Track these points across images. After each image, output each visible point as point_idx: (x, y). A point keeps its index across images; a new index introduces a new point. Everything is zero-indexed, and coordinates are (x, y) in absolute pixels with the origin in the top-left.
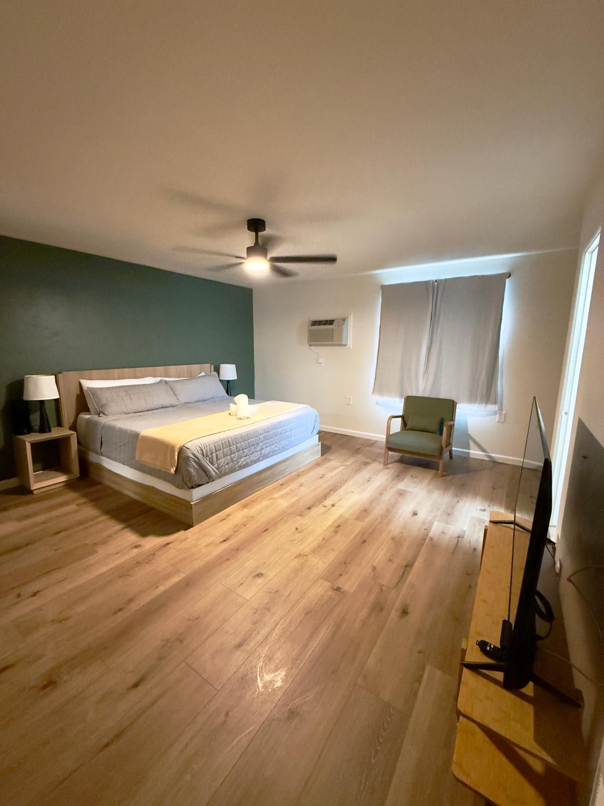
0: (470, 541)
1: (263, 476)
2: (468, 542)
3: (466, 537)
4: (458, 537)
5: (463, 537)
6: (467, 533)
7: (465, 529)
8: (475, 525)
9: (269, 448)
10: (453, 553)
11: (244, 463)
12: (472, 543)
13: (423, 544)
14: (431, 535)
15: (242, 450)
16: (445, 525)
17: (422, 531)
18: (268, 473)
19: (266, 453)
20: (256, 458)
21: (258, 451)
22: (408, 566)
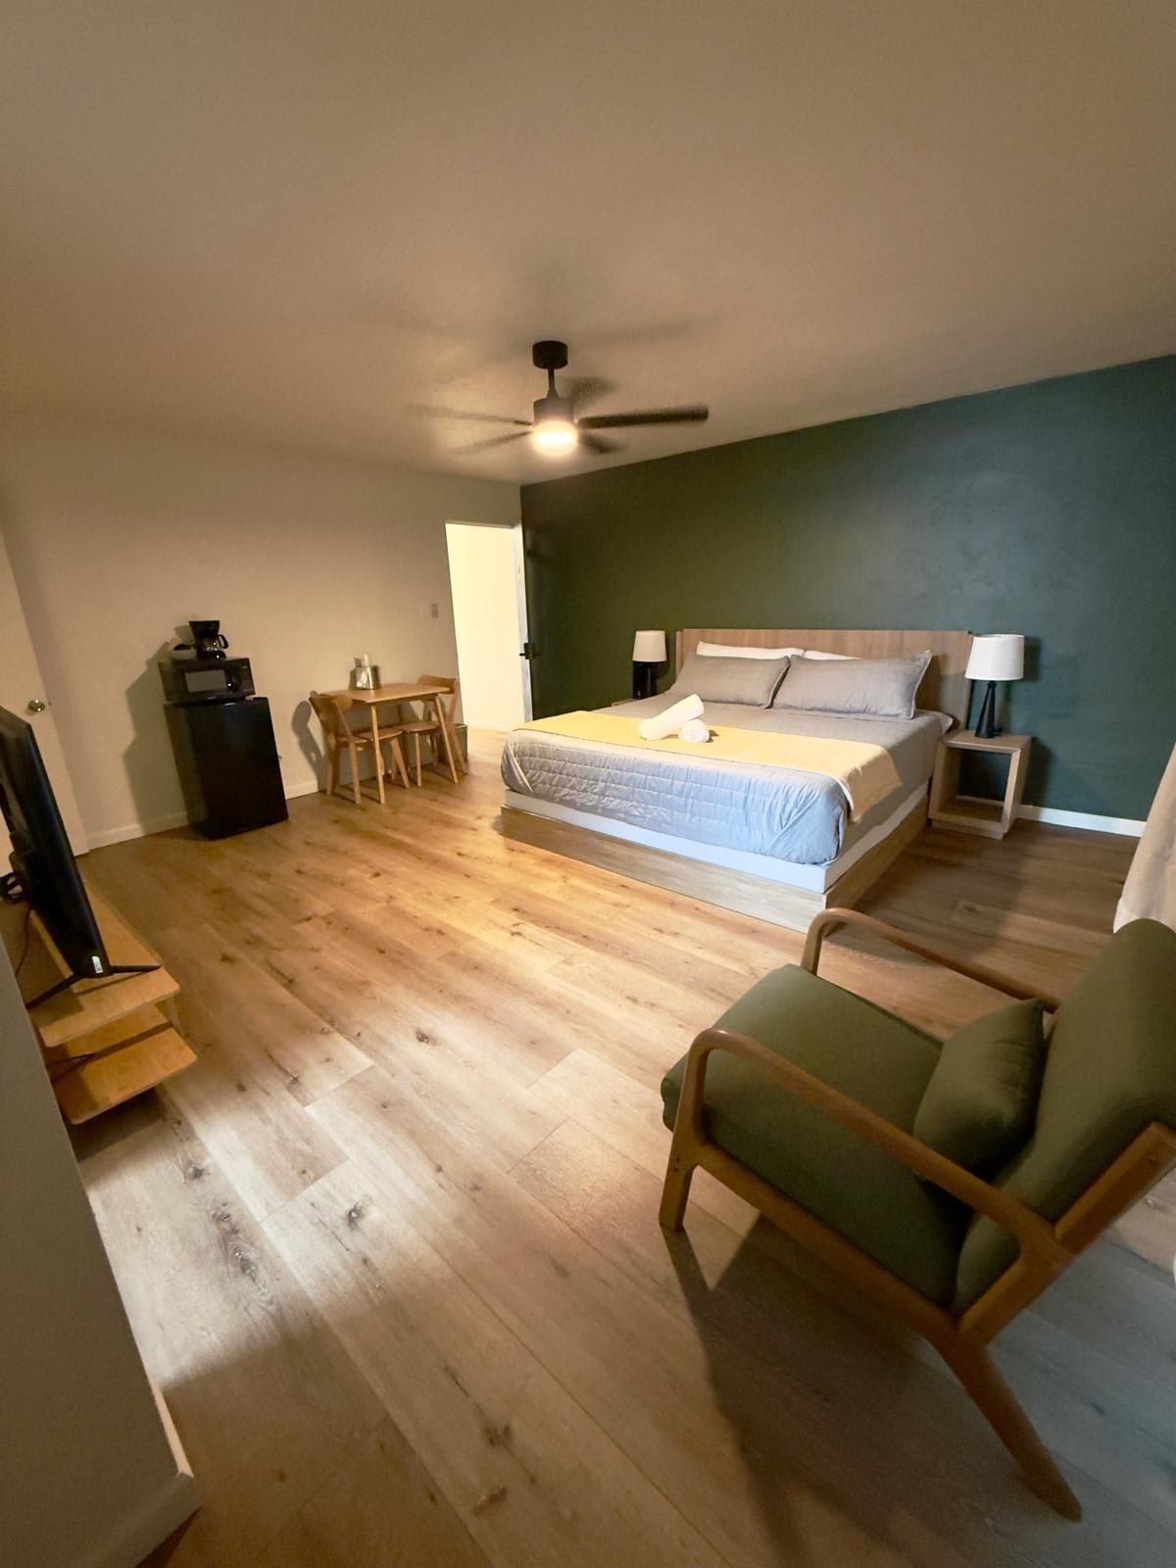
0: (268, 1094)
1: (608, 847)
2: (269, 1090)
3: (286, 1094)
4: (296, 1079)
5: (289, 1089)
6: (295, 1104)
7: (310, 1110)
8: (307, 1141)
9: (618, 801)
10: (266, 1050)
11: (568, 798)
12: (262, 1094)
13: (321, 1015)
14: (336, 1035)
15: (567, 775)
16: (350, 1076)
17: (358, 1028)
18: (622, 851)
19: (611, 806)
20: (589, 804)
21: (595, 794)
22: (289, 983)
